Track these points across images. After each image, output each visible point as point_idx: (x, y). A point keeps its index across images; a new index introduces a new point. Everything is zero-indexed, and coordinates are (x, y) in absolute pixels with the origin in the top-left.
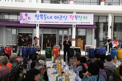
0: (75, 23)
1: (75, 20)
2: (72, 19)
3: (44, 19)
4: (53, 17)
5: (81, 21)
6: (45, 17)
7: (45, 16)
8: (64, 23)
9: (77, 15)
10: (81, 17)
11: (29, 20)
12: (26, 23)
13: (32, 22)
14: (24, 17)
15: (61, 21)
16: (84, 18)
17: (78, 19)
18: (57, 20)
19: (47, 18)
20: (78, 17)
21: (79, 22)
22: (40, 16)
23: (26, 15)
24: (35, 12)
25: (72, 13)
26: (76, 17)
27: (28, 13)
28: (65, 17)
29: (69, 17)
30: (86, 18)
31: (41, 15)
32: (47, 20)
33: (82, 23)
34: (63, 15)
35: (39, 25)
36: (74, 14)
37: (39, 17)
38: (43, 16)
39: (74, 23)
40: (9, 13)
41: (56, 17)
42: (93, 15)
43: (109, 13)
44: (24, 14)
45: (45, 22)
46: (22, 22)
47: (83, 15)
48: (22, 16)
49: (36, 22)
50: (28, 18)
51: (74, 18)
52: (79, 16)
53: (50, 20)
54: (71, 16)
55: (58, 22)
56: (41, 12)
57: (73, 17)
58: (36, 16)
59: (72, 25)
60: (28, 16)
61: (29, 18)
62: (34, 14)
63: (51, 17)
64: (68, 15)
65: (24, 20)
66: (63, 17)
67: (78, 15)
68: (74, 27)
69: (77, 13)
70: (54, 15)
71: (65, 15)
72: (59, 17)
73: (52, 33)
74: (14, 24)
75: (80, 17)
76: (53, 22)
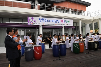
0: (64, 25)
2: (62, 22)
3: (45, 21)
4: (51, 21)
5: (67, 24)
6: (46, 21)
7: (46, 20)
9: (65, 20)
11: (34, 23)
12: (32, 25)
13: (37, 24)
14: (31, 20)
15: (56, 23)
17: (66, 22)
19: (47, 21)
23: (32, 19)
24: (38, 16)
27: (34, 17)
29: (60, 21)
30: (69, 22)
31: (43, 19)
32: (47, 23)
34: (57, 19)
36: (63, 19)
37: (42, 21)
38: (45, 19)
41: (53, 21)
45: (46, 24)
46: (29, 24)
47: (68, 20)
48: (29, 19)
49: (39, 24)
50: (34, 21)
51: (63, 22)
53: (49, 23)
54: (61, 20)
55: (54, 24)
58: (39, 19)
60: (34, 20)
61: (35, 21)
63: (50, 21)
64: (60, 19)
65: (31, 22)
66: (57, 21)
69: (65, 18)
70: (51, 19)
71: (58, 19)
72: (55, 21)
73: (49, 32)
74: (23, 25)
76: (51, 24)
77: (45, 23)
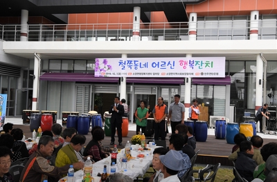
0: (190, 74)
1: (189, 69)
2: (184, 68)
3: (133, 67)
4: (150, 65)
5: (200, 71)
6: (136, 65)
7: (136, 63)
8: (170, 74)
9: (192, 59)
10: (202, 63)
11: (109, 71)
12: (103, 76)
13: (114, 74)
14: (102, 66)
15: (163, 71)
16: (207, 64)
17: (196, 67)
18: (156, 70)
19: (138, 67)
20: (195, 63)
21: (197, 72)
22: (127, 62)
23: (105, 62)
24: (119, 56)
25: (184, 55)
26: (191, 64)
27: (108, 59)
28: (172, 63)
29: (177, 63)
30: (210, 65)
31: (129, 61)
32: (140, 70)
33: (202, 74)
34: (167, 60)
35: (125, 79)
36: (189, 58)
37: (126, 66)
38: (133, 62)
39: (188, 74)
40: (74, 60)
41: (154, 65)
42: (224, 59)
43: (256, 54)
44: (101, 60)
45: (136, 74)
46: (97, 74)
47: (204, 60)
48: (98, 64)
49: (120, 74)
50: (107, 67)
51: (188, 66)
52: (197, 62)
53: (144, 70)
54: (181, 62)
55: (158, 74)
56: (129, 56)
57: (186, 63)
58: (120, 63)
59: (184, 78)
60: (108, 64)
61: (110, 67)
62: (118, 60)
63: (146, 65)
64: (177, 60)
65: (101, 70)
66: (167, 64)
67: (196, 59)
68: (187, 82)
69: (194, 55)
70: (150, 60)
71: (171, 60)
72: (160, 64)
74: (86, 77)
75: (200, 63)
76: (149, 74)
77: (133, 71)
